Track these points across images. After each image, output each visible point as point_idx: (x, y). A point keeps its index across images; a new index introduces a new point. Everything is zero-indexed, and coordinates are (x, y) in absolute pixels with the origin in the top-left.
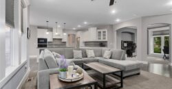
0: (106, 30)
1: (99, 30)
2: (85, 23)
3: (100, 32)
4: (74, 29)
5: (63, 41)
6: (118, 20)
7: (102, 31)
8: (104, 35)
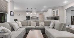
0: (58, 10)
1: (53, 10)
2: (45, 7)
3: (54, 11)
4: (42, 11)
5: (37, 17)
6: (65, 2)
7: (55, 10)
8: (57, 13)
